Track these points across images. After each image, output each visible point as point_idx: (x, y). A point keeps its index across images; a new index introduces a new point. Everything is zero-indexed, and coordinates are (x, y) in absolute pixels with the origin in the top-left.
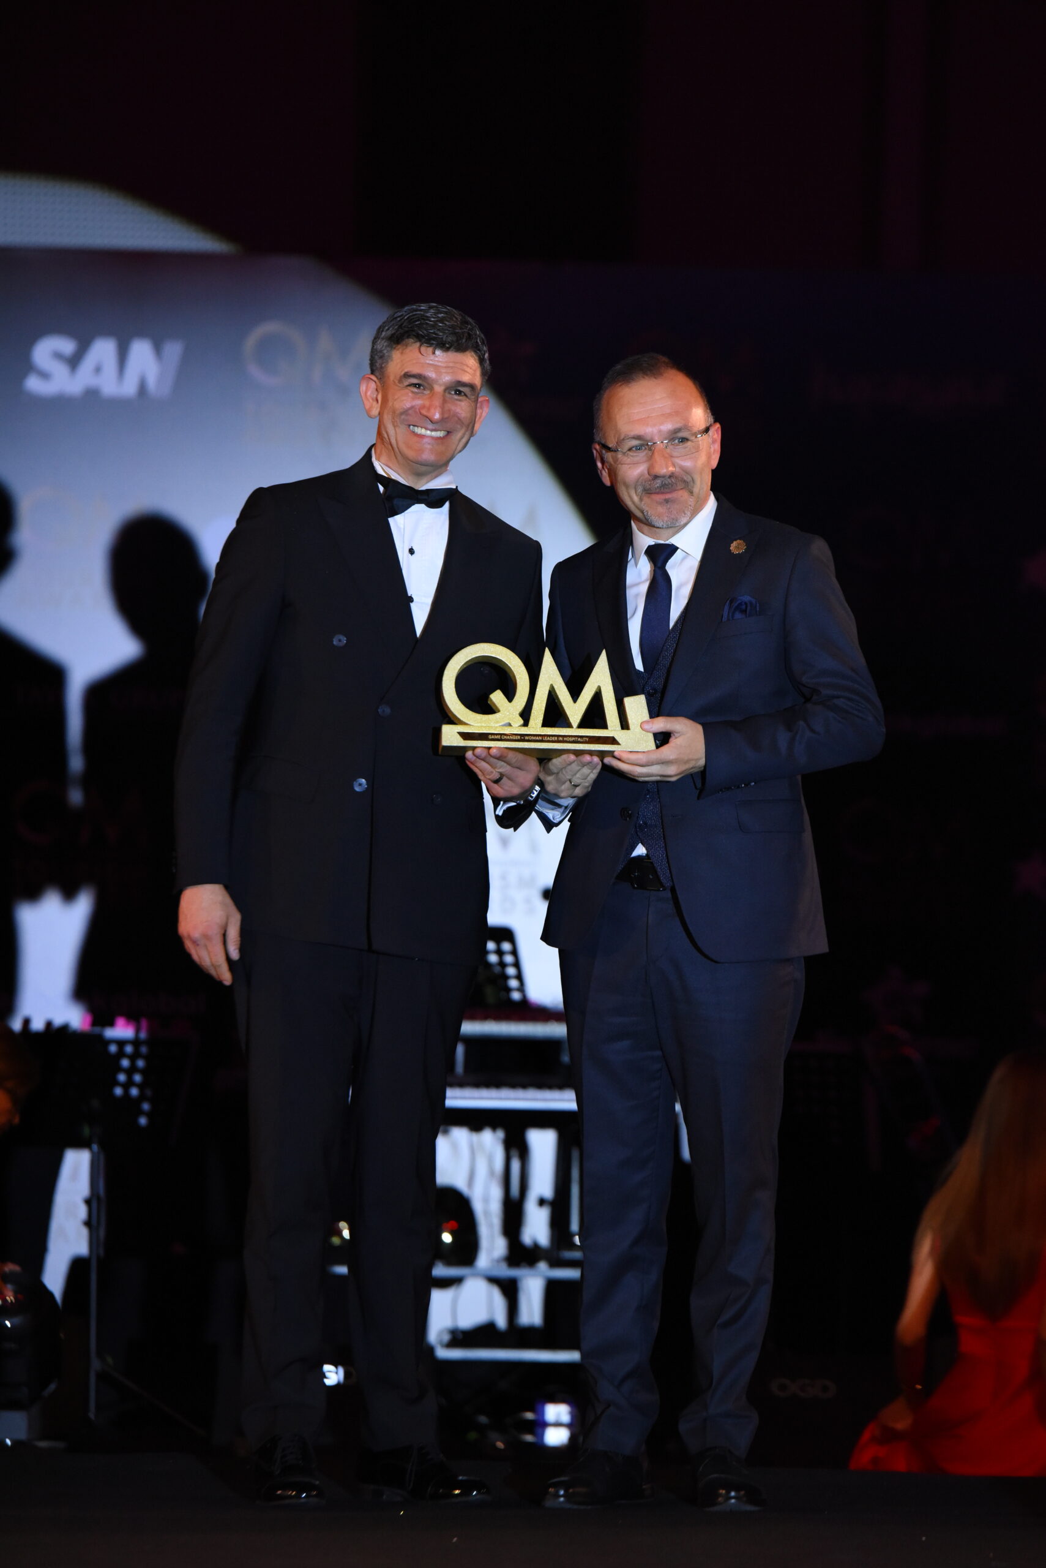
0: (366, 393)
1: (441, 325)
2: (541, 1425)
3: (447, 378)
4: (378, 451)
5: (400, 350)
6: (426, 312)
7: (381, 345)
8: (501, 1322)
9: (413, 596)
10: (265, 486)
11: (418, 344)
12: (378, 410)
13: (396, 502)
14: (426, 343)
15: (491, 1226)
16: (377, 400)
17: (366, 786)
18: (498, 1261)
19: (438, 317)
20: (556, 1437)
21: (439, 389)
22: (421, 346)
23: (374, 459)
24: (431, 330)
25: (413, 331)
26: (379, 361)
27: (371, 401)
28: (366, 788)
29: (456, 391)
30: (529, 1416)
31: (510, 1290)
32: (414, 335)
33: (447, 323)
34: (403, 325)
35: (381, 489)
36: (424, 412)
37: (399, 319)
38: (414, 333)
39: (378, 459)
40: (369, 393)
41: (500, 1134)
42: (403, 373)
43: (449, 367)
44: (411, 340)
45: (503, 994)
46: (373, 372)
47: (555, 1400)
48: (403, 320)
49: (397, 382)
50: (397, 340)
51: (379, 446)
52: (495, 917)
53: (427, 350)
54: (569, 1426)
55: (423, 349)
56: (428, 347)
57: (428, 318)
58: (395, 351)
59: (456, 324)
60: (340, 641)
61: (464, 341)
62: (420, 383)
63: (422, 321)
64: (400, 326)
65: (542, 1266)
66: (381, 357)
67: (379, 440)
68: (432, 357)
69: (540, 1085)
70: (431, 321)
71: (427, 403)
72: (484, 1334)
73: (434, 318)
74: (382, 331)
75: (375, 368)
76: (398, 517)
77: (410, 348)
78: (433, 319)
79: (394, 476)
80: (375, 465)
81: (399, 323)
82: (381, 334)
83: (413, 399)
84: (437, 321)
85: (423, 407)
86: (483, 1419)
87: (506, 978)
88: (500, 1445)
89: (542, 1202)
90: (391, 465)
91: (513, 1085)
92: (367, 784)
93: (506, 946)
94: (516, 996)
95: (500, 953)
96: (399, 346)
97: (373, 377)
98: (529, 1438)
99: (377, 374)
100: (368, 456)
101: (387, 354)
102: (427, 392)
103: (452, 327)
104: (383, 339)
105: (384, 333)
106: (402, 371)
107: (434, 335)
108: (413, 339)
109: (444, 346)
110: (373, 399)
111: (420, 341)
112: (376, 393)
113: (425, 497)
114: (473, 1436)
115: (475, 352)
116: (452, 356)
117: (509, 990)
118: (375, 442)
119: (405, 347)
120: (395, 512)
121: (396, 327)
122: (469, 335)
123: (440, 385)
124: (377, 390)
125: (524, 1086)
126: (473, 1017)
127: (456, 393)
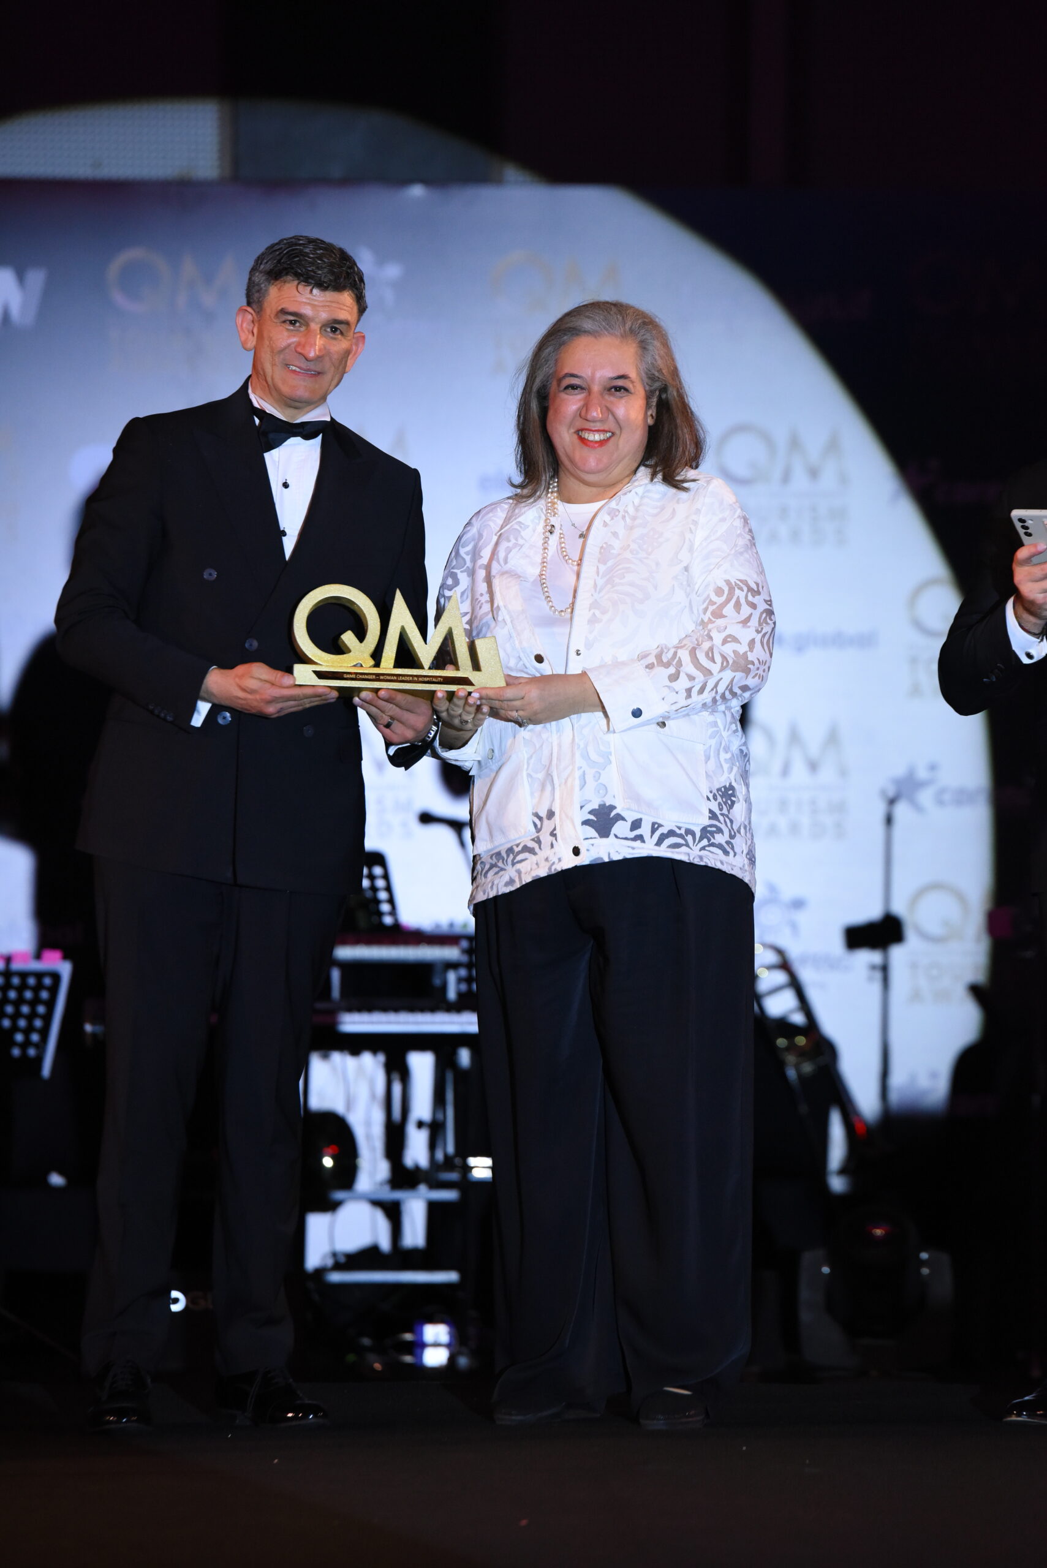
0: (242, 326)
1: (319, 262)
2: (419, 1346)
3: (324, 316)
4: (253, 384)
5: (279, 286)
6: (304, 247)
7: (259, 278)
8: (385, 1244)
9: (285, 530)
10: (141, 416)
11: (296, 282)
12: (254, 343)
13: (271, 436)
14: (304, 281)
15: (373, 1149)
16: (253, 333)
17: (230, 719)
18: (381, 1184)
19: (317, 253)
20: (435, 1357)
21: (315, 327)
22: (298, 284)
23: (250, 391)
24: (310, 267)
25: (293, 268)
26: (257, 295)
27: (247, 333)
28: (230, 721)
29: (332, 328)
30: (408, 1337)
31: (393, 1212)
32: (293, 273)
33: (326, 260)
34: (282, 261)
35: (257, 421)
36: (299, 350)
37: (278, 253)
38: (293, 271)
39: (254, 392)
40: (245, 325)
41: (381, 1058)
42: (280, 308)
43: (325, 306)
44: (289, 278)
45: (374, 919)
46: (249, 304)
47: (433, 1320)
48: (282, 255)
49: (272, 316)
50: (276, 275)
51: (254, 377)
52: (371, 843)
53: (305, 290)
54: (448, 1346)
55: (301, 287)
56: (306, 286)
57: (307, 255)
58: (273, 286)
59: (334, 261)
60: (210, 574)
61: (342, 280)
62: (295, 319)
63: (302, 257)
64: (279, 261)
65: (423, 1188)
66: (258, 291)
67: (254, 373)
68: (309, 296)
69: (412, 1009)
70: (309, 258)
71: (303, 340)
72: (368, 1258)
73: (313, 254)
74: (261, 264)
75: (251, 300)
76: (275, 452)
77: (287, 285)
78: (312, 256)
79: (270, 409)
80: (251, 397)
81: (278, 258)
82: (260, 267)
83: (289, 337)
84: (316, 257)
85: (299, 344)
86: (366, 1341)
87: (378, 902)
88: (378, 1366)
89: (420, 1124)
90: (266, 399)
91: (385, 1009)
92: (232, 717)
93: (378, 871)
94: (388, 920)
95: (372, 877)
96: (278, 282)
97: (249, 309)
98: (408, 1359)
99: (255, 306)
100: (245, 387)
101: (264, 288)
102: (303, 329)
103: (331, 265)
104: (261, 272)
105: (262, 267)
106: (279, 306)
107: (312, 274)
108: (291, 276)
109: (322, 286)
110: (248, 331)
111: (298, 279)
112: (252, 325)
113: (301, 430)
114: (351, 1358)
115: (353, 291)
116: (330, 295)
117: (380, 914)
118: (250, 373)
119: (283, 284)
120: (270, 447)
121: (275, 262)
122: (348, 274)
123: (317, 324)
124: (253, 322)
125: (396, 1009)
126: (345, 942)
127: (332, 331)
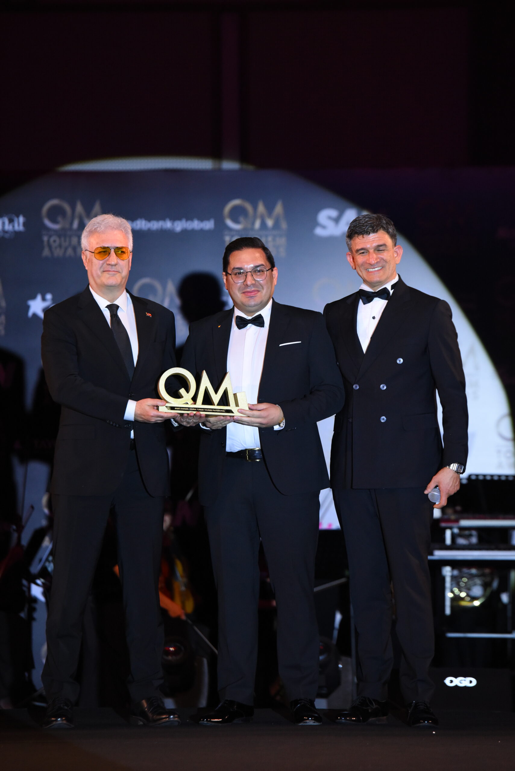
43: (375, 240)
113: (377, 295)
116: (373, 236)
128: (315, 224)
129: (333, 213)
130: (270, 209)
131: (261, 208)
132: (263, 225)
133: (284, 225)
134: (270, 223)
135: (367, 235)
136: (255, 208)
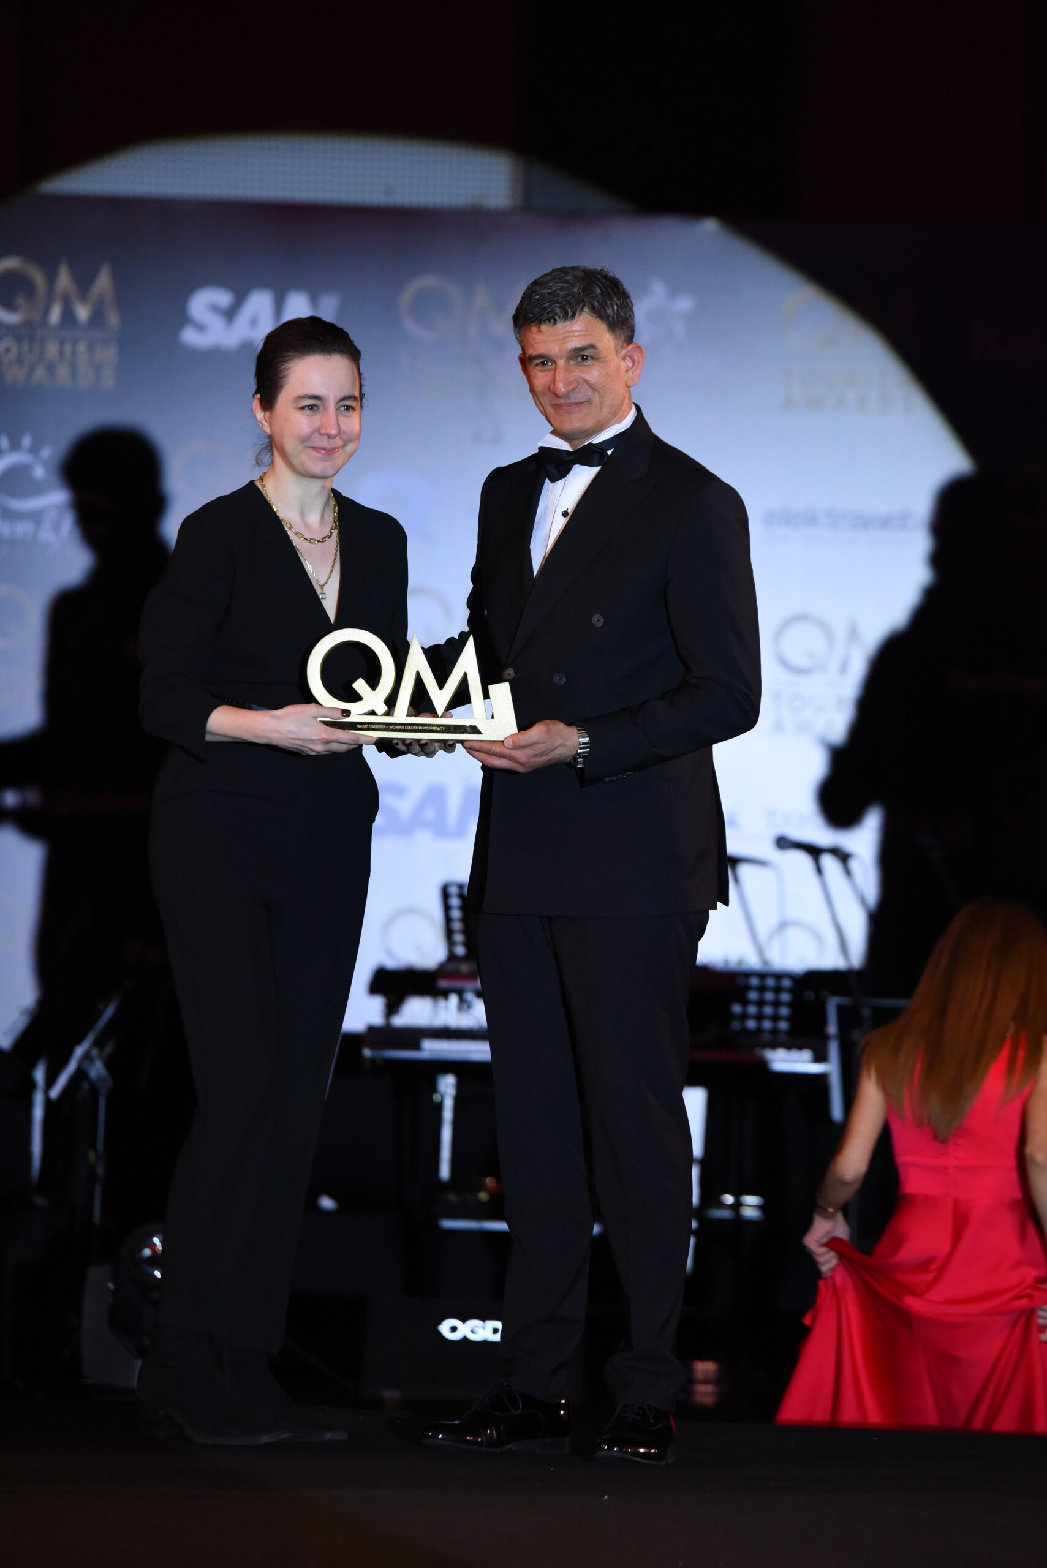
128: (183, 319)
129: (223, 298)
130: (84, 283)
131: (64, 279)
132: (68, 316)
133: (113, 319)
134: (83, 313)
135: (568, 323)
136: (51, 278)
